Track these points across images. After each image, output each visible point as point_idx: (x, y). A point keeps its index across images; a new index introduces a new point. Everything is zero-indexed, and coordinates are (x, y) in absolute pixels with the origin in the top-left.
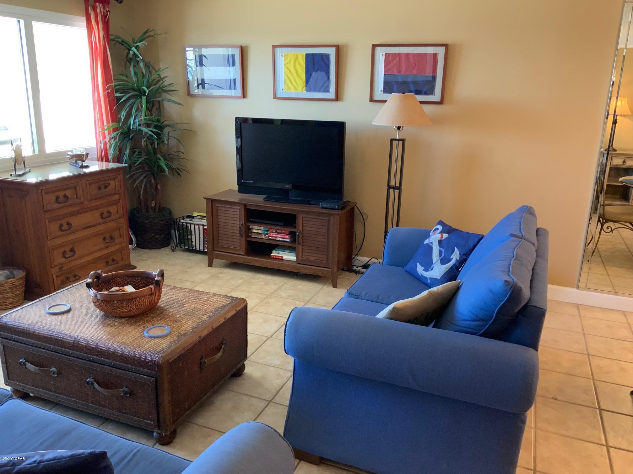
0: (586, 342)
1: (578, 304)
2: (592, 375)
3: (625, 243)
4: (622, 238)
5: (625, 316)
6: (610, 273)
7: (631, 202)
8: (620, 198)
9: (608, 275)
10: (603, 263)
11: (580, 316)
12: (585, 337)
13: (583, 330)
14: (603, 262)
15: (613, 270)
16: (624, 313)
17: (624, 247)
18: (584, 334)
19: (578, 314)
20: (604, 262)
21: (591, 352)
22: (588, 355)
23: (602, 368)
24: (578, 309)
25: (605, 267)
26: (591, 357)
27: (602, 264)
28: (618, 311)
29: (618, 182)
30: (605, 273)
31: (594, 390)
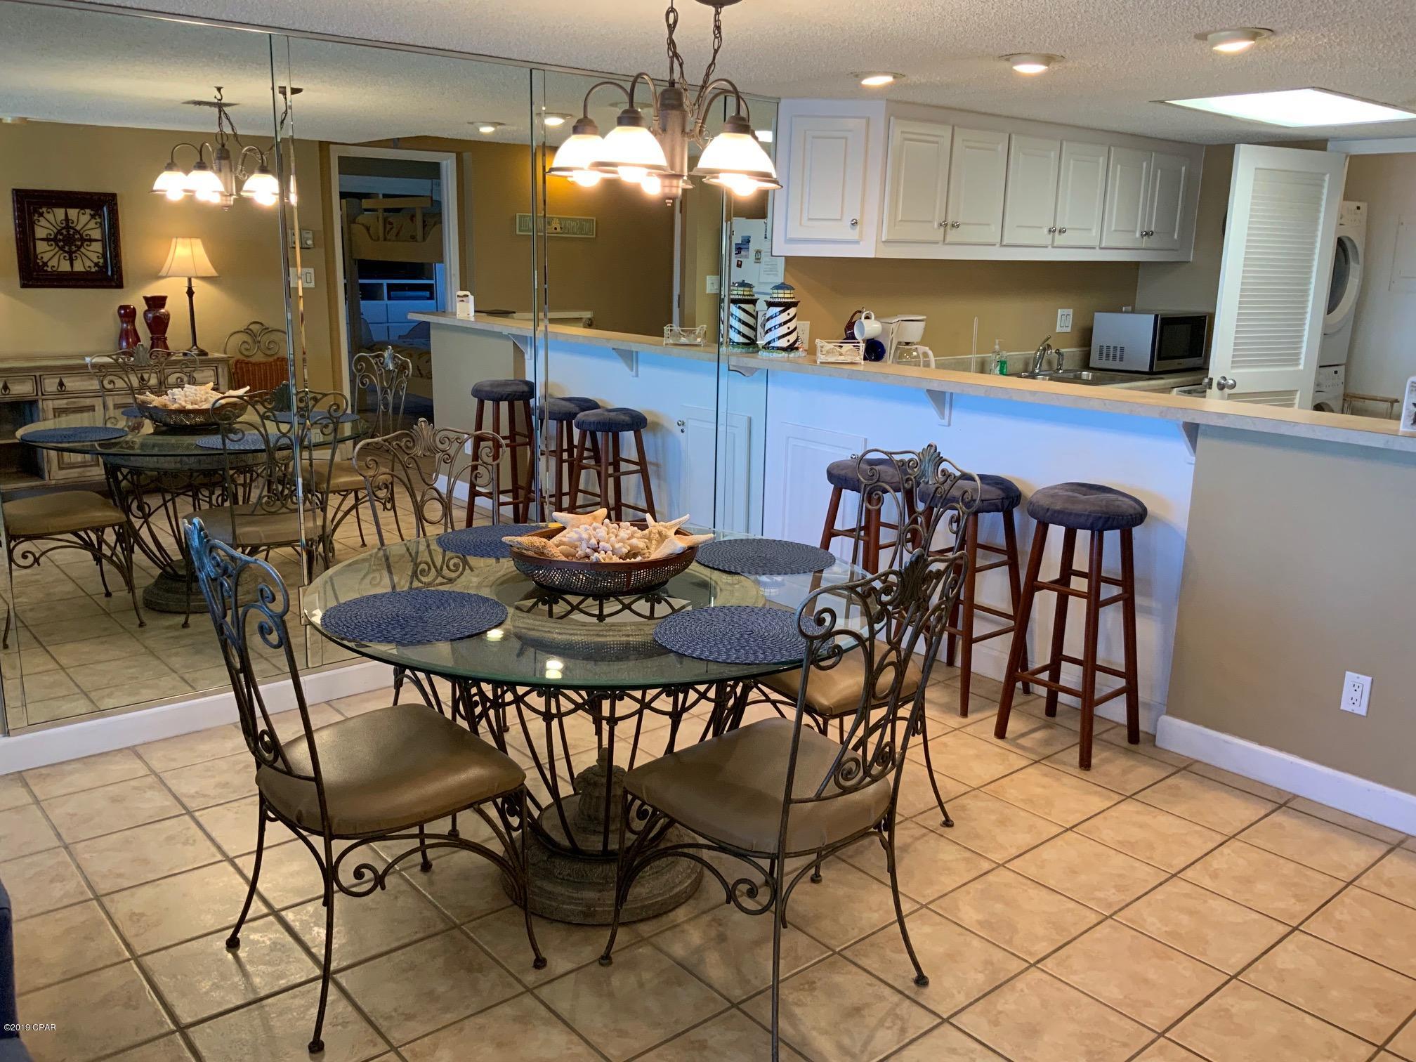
0: (79, 867)
1: (20, 772)
2: (127, 945)
3: (70, 578)
4: (58, 566)
5: (140, 757)
6: (64, 661)
7: (47, 477)
8: (16, 473)
9: (63, 668)
10: (40, 643)
11: (37, 802)
12: (70, 854)
13: (59, 836)
14: (35, 638)
15: (68, 653)
16: (133, 751)
17: (70, 587)
18: (66, 847)
19: (29, 800)
20: (41, 640)
21: (103, 887)
22: (97, 898)
23: (142, 915)
24: (26, 785)
25: (48, 652)
26: (105, 900)
27: (36, 645)
28: (120, 750)
29: (15, 438)
30: (52, 665)
31: (147, 987)
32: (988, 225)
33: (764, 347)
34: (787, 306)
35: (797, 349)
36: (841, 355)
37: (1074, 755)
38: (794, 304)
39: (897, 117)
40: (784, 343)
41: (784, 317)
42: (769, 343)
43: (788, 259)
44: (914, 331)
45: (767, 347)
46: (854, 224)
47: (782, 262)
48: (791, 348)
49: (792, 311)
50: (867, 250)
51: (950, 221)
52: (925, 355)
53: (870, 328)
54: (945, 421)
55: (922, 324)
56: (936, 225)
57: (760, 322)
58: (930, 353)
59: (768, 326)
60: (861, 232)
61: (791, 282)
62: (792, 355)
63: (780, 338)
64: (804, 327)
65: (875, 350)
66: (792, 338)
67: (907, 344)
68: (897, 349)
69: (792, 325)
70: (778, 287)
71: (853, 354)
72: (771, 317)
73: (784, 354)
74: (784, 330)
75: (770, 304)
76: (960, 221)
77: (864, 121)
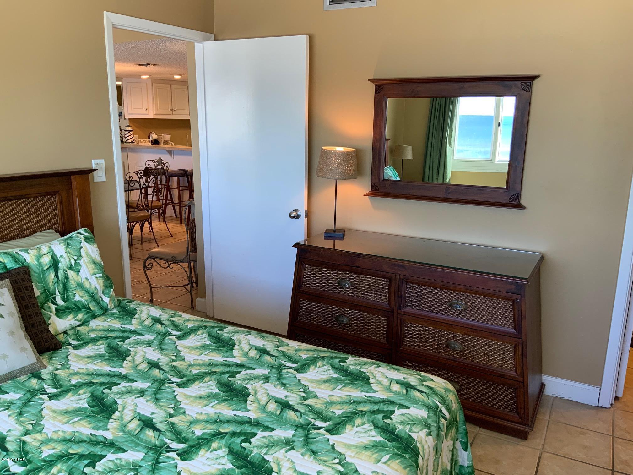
32: (185, 110)
33: (125, 142)
34: (130, 131)
35: (134, 142)
36: (145, 143)
37: (179, 222)
38: (132, 131)
39: (154, 83)
40: (130, 141)
41: (129, 134)
42: (126, 141)
43: (129, 119)
44: (168, 137)
45: (126, 142)
46: (146, 110)
47: (127, 120)
48: (133, 142)
49: (132, 132)
50: (151, 116)
51: (173, 109)
52: (172, 144)
53: (154, 137)
54: (172, 158)
55: (170, 136)
56: (169, 110)
57: (123, 136)
58: (173, 144)
59: (125, 136)
60: (148, 112)
61: (131, 125)
62: (133, 144)
63: (129, 139)
64: (136, 137)
65: (156, 142)
66: (132, 139)
67: (167, 141)
68: (164, 142)
69: (132, 136)
70: (127, 126)
71: (148, 142)
72: (126, 134)
73: (130, 144)
74: (130, 137)
75: (125, 131)
76: (176, 109)
77: (146, 84)
